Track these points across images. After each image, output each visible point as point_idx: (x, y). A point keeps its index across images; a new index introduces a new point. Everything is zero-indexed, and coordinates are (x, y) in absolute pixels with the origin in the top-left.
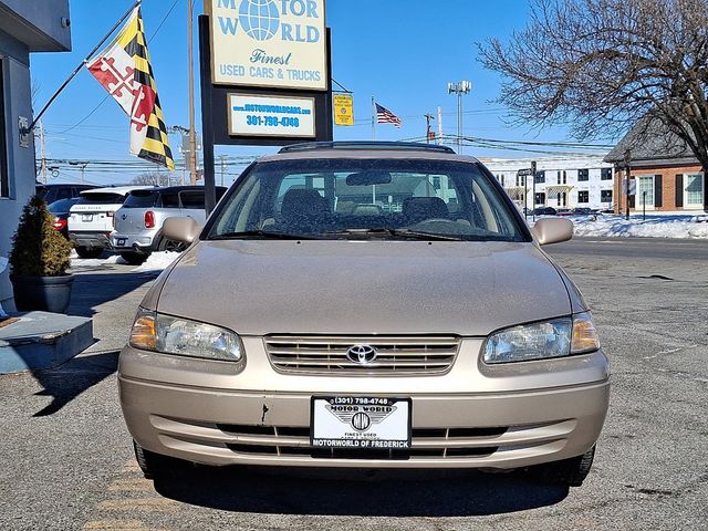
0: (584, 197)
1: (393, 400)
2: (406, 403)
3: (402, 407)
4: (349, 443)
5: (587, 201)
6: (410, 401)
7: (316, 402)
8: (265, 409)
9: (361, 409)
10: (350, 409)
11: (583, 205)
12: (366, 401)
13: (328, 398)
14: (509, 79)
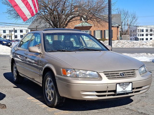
0: (16, 37)
1: (130, 83)
2: (131, 83)
3: (131, 84)
4: (123, 92)
5: (17, 38)
6: (132, 83)
7: (117, 85)
8: (108, 87)
9: (124, 85)
10: (123, 85)
11: (16, 39)
12: (125, 84)
13: (119, 84)
14: (9, 8)
